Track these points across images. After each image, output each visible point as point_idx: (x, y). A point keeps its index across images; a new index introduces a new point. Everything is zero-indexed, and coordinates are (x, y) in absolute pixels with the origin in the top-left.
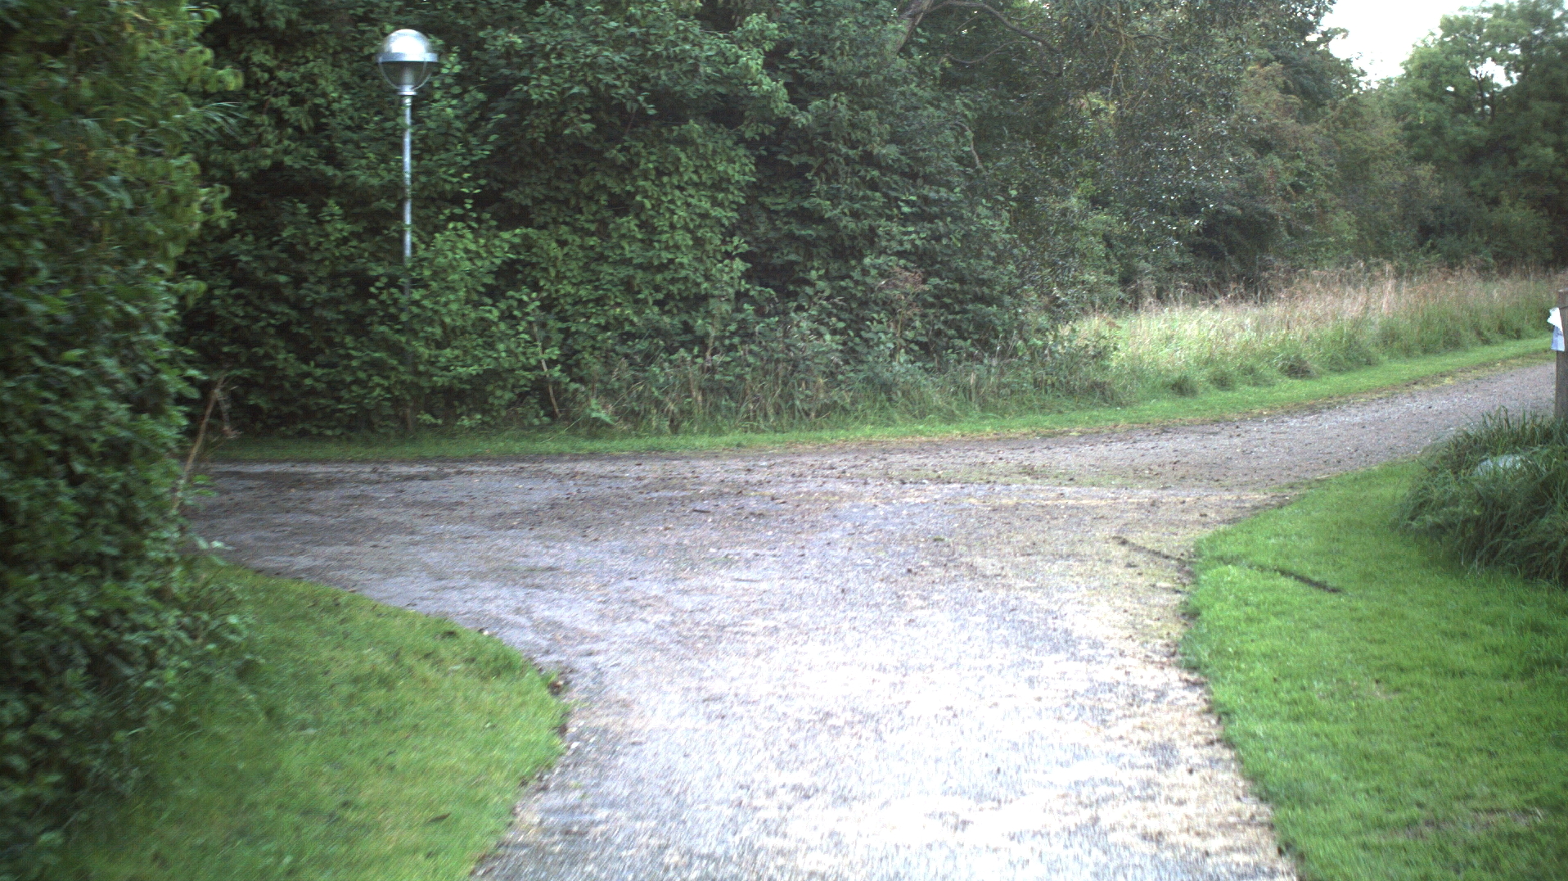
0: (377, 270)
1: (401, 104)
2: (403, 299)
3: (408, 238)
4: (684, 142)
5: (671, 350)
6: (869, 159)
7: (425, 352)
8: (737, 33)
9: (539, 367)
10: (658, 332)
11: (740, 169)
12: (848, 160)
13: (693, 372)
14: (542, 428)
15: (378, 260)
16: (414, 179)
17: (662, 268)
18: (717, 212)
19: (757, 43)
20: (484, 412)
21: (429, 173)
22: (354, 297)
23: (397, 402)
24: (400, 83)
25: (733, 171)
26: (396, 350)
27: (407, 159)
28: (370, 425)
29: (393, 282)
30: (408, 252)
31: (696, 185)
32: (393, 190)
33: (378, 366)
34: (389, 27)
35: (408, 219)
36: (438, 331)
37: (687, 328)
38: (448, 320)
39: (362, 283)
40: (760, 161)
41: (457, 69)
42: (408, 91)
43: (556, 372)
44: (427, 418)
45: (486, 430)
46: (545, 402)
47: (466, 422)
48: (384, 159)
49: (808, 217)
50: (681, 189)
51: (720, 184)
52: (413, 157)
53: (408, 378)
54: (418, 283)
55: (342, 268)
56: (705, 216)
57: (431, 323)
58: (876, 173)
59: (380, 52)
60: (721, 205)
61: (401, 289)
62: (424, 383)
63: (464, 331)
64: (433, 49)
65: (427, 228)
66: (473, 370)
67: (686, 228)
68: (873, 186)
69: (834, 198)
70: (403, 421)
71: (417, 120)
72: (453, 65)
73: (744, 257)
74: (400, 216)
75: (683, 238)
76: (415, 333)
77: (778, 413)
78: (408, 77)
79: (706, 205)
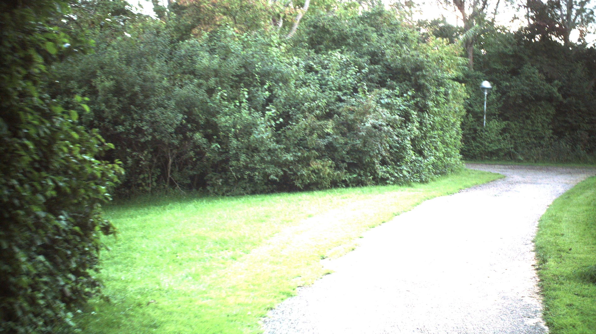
0: (478, 128)
1: (484, 95)
2: (483, 134)
3: (485, 122)
4: (541, 105)
5: (536, 147)
6: (580, 110)
7: (487, 144)
8: (552, 84)
9: (509, 149)
10: (534, 143)
11: (552, 111)
12: (575, 110)
13: (540, 152)
14: (509, 161)
15: (478, 126)
16: (486, 110)
17: (535, 131)
18: (547, 120)
19: (556, 86)
20: (498, 157)
21: (489, 109)
22: (473, 133)
23: (481, 154)
24: (484, 91)
25: (551, 112)
26: (482, 144)
27: (485, 106)
28: (476, 158)
29: (482, 131)
30: (485, 125)
31: (543, 114)
32: (482, 112)
33: (478, 147)
34: (482, 80)
35: (485, 118)
36: (490, 140)
37: (540, 143)
38: (492, 138)
39: (475, 131)
40: (556, 110)
41: (496, 89)
42: (486, 93)
43: (513, 150)
44: (487, 157)
45: (498, 160)
46: (510, 156)
47: (494, 158)
48: (481, 106)
49: (566, 122)
50: (540, 115)
51: (548, 114)
52: (487, 106)
53: (483, 149)
54: (486, 131)
55: (472, 127)
56: (544, 120)
57: (488, 139)
58: (580, 113)
59: (481, 85)
60: (548, 118)
61: (483, 132)
62: (486, 150)
63: (495, 141)
64: (492, 85)
65: (488, 120)
66: (496, 148)
67: (541, 123)
68: (580, 116)
69: (571, 118)
70: (482, 158)
71: (487, 99)
72: (495, 88)
73: (552, 129)
74: (483, 118)
75: (540, 125)
76: (485, 141)
77: (556, 160)
78: (486, 91)
79: (545, 118)
